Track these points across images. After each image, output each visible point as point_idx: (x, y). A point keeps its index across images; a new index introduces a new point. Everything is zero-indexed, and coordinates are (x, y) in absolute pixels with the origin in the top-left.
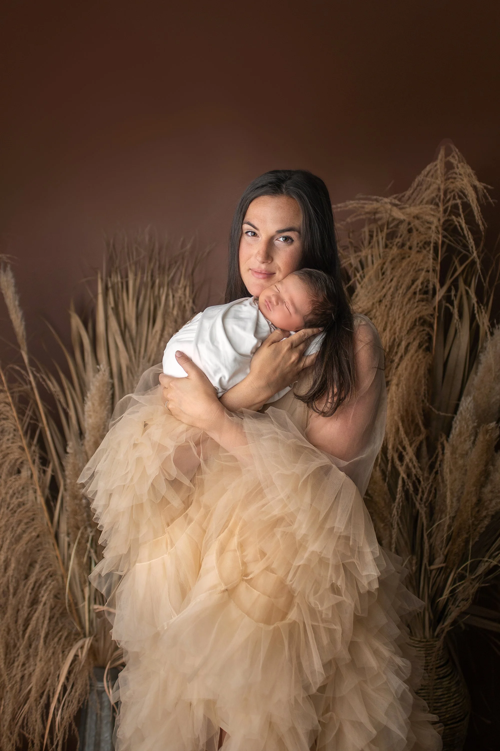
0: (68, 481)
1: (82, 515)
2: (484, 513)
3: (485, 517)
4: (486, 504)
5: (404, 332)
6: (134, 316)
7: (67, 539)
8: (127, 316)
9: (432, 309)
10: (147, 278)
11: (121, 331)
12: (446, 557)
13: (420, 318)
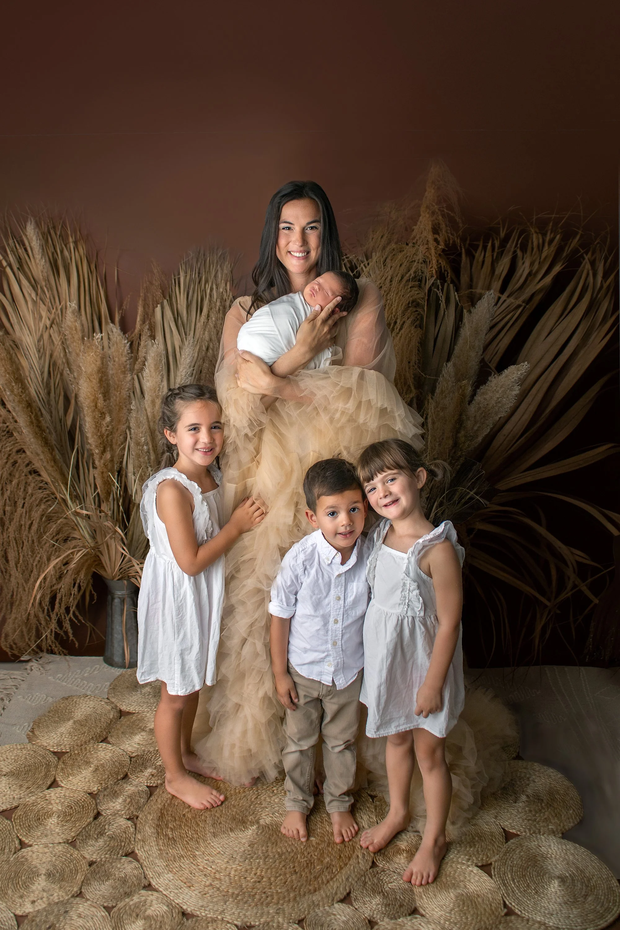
0: (132, 431)
1: (144, 458)
2: (459, 453)
3: (460, 457)
4: (460, 446)
5: (400, 313)
6: (185, 306)
7: (133, 477)
8: (179, 306)
9: (423, 294)
10: (195, 276)
11: (174, 318)
12: (431, 490)
13: (413, 302)
